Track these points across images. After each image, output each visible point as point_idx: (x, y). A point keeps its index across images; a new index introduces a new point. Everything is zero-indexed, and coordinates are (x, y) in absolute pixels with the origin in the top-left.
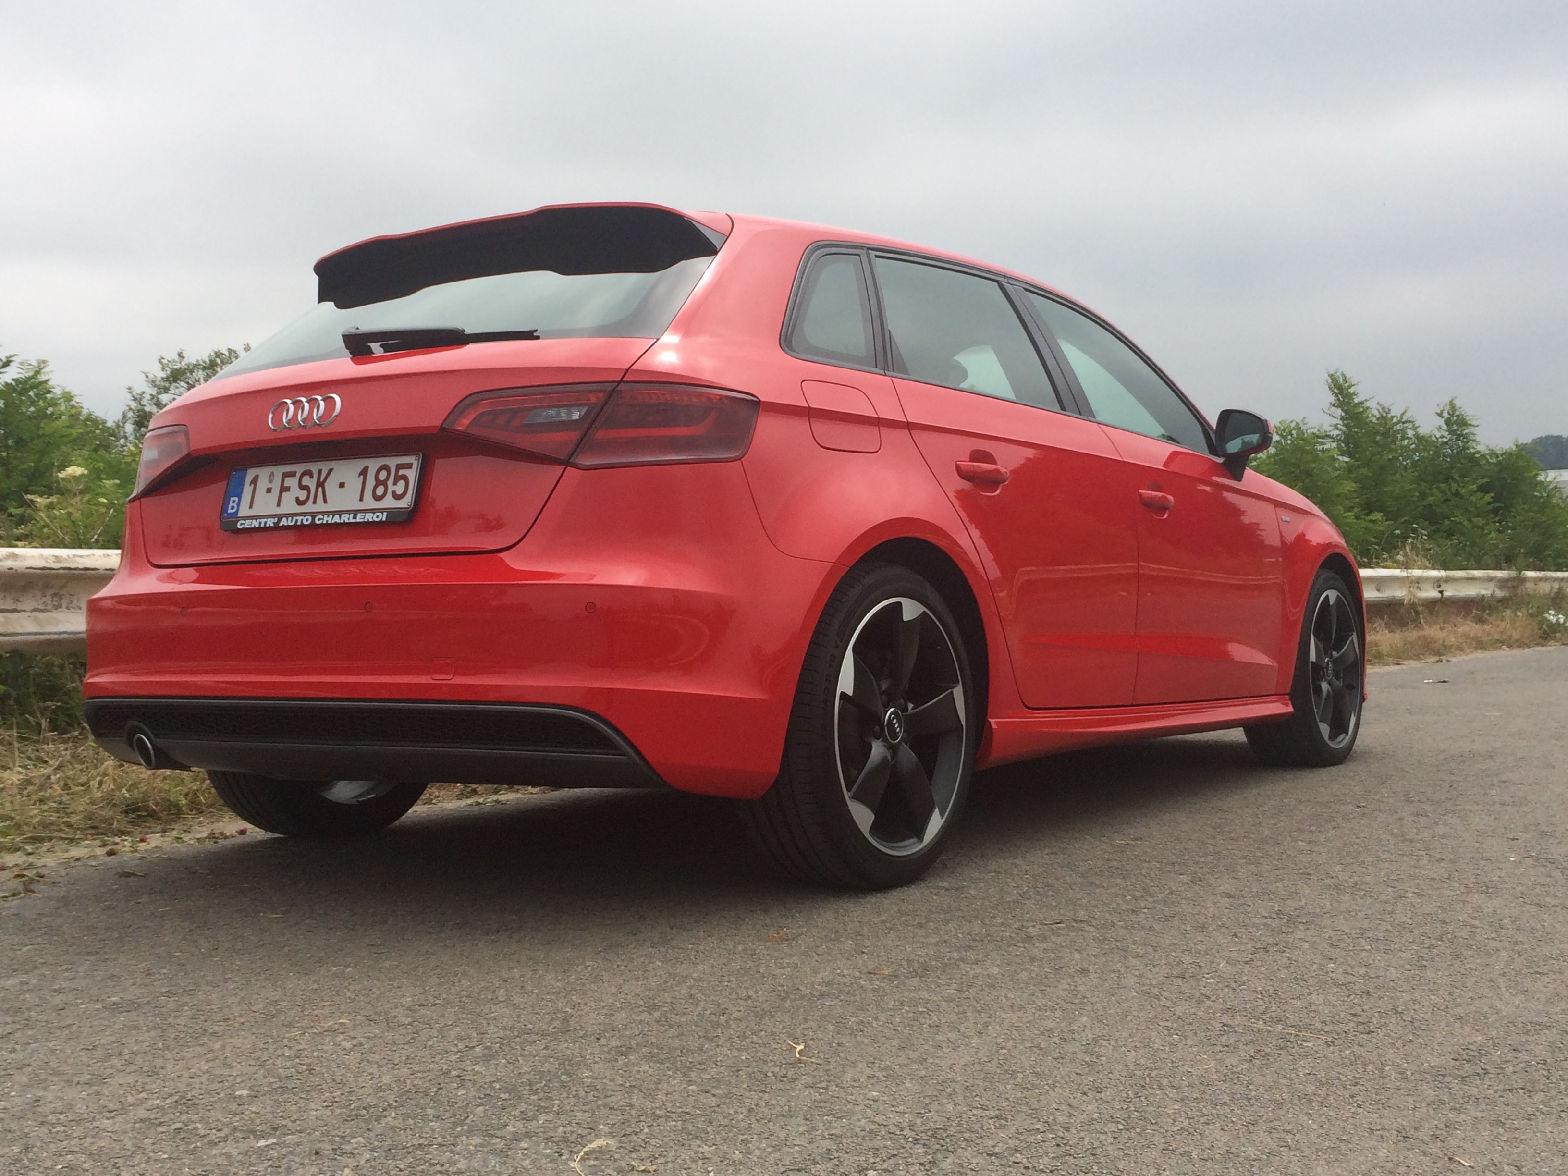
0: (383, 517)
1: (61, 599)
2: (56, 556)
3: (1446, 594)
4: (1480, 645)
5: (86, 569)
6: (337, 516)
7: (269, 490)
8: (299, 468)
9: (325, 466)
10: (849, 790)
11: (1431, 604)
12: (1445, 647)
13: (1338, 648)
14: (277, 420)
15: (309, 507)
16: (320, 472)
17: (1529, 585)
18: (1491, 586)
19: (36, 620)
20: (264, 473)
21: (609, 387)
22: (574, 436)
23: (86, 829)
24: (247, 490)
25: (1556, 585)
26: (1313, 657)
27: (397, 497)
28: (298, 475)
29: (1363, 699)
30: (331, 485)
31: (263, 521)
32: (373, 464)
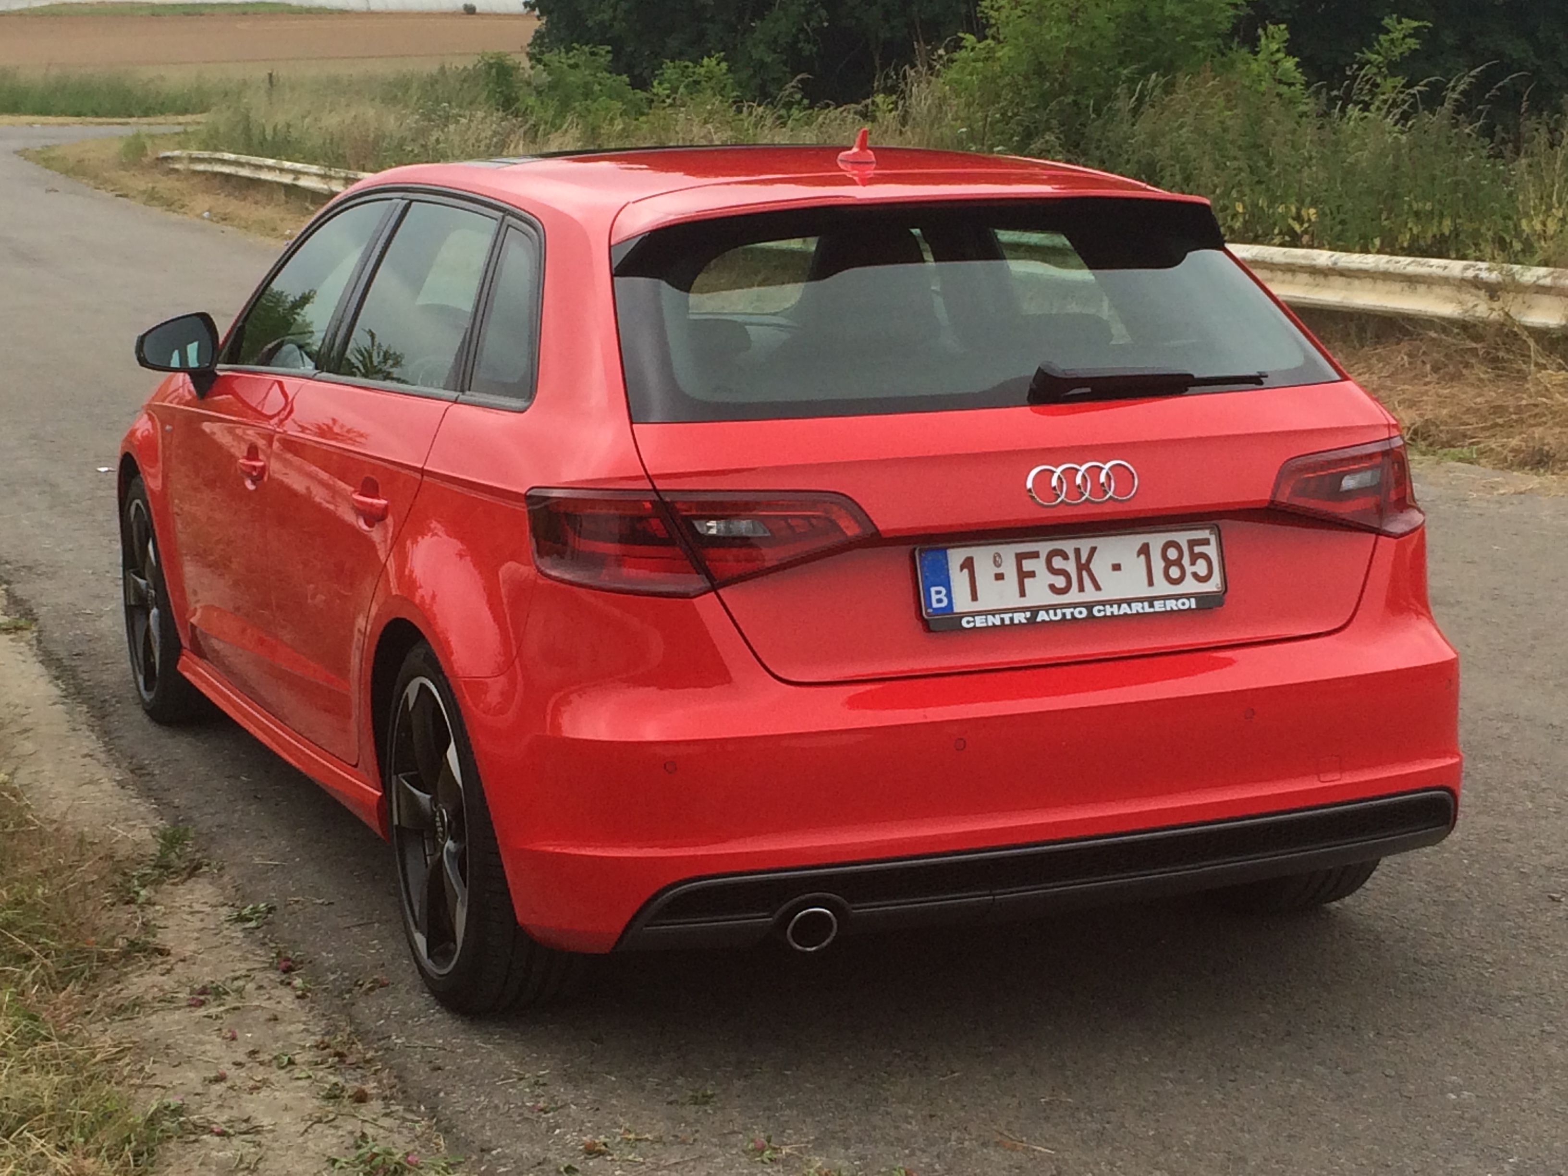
0: (1190, 603)
6: (1124, 606)
7: (999, 577)
8: (1044, 548)
9: (1085, 545)
15: (1073, 596)
16: (1077, 551)
20: (982, 556)
24: (959, 577)
27: (1200, 579)
28: (1041, 557)
30: (1100, 568)
31: (1007, 617)
32: (1156, 541)
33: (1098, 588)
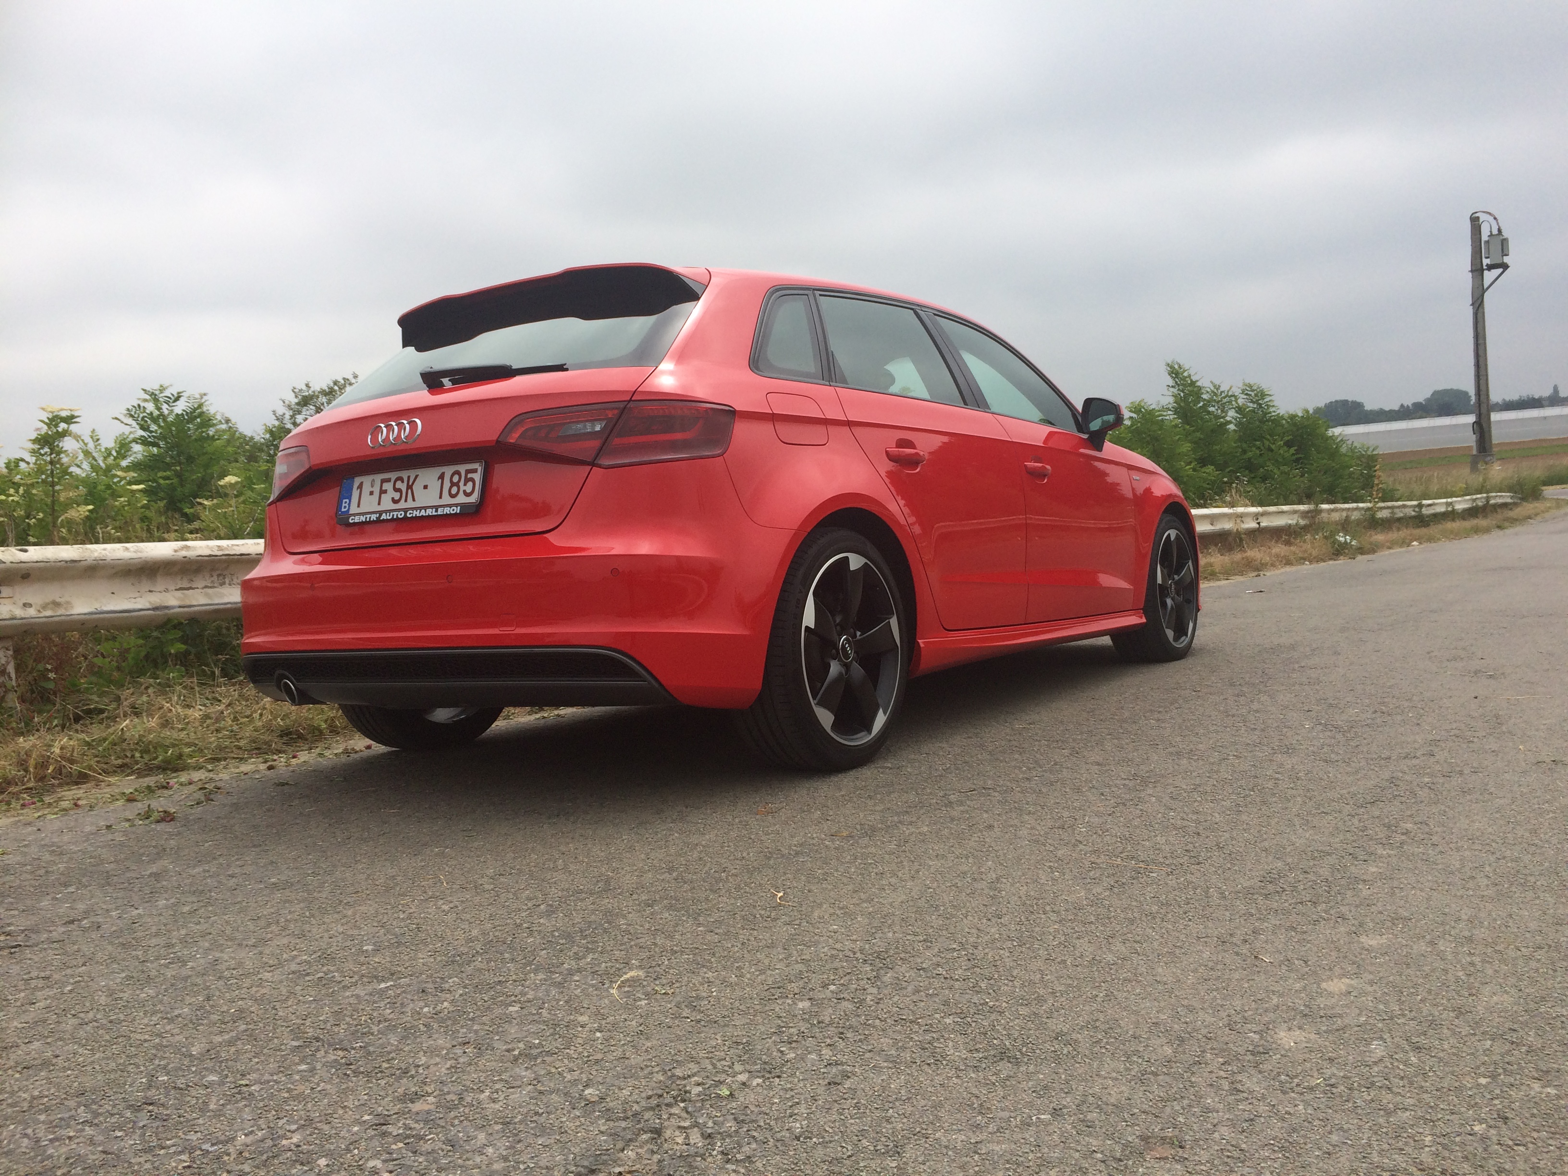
0: (458, 510)
1: (224, 578)
2: (219, 546)
3: (1262, 524)
4: (1289, 563)
5: (242, 555)
6: (423, 511)
7: (371, 493)
8: (393, 476)
9: (412, 473)
10: (814, 698)
11: (1251, 533)
12: (1262, 564)
13: (1178, 573)
14: (375, 439)
15: (402, 505)
16: (409, 477)
17: (1324, 515)
18: (1296, 516)
19: (207, 595)
20: (367, 480)
21: (622, 405)
22: (596, 444)
23: (253, 750)
24: (355, 493)
25: (1344, 514)
26: (1159, 580)
27: (467, 495)
28: (392, 481)
29: (1199, 610)
30: (418, 488)
31: (368, 516)
32: (448, 470)
33: (414, 500)
